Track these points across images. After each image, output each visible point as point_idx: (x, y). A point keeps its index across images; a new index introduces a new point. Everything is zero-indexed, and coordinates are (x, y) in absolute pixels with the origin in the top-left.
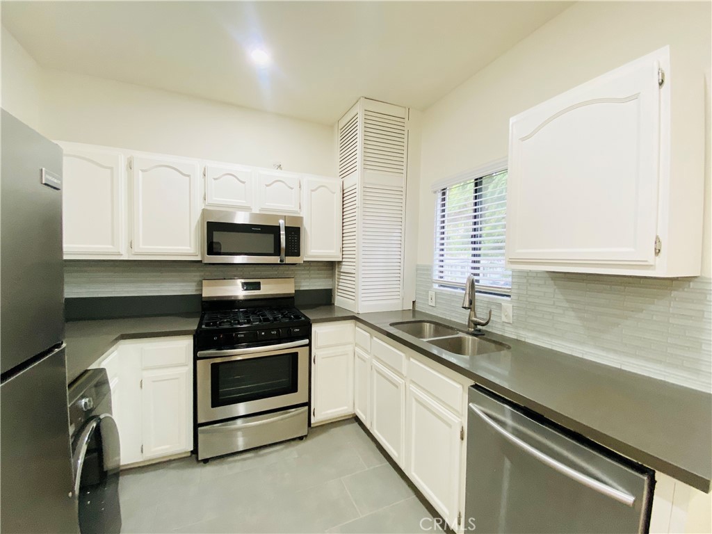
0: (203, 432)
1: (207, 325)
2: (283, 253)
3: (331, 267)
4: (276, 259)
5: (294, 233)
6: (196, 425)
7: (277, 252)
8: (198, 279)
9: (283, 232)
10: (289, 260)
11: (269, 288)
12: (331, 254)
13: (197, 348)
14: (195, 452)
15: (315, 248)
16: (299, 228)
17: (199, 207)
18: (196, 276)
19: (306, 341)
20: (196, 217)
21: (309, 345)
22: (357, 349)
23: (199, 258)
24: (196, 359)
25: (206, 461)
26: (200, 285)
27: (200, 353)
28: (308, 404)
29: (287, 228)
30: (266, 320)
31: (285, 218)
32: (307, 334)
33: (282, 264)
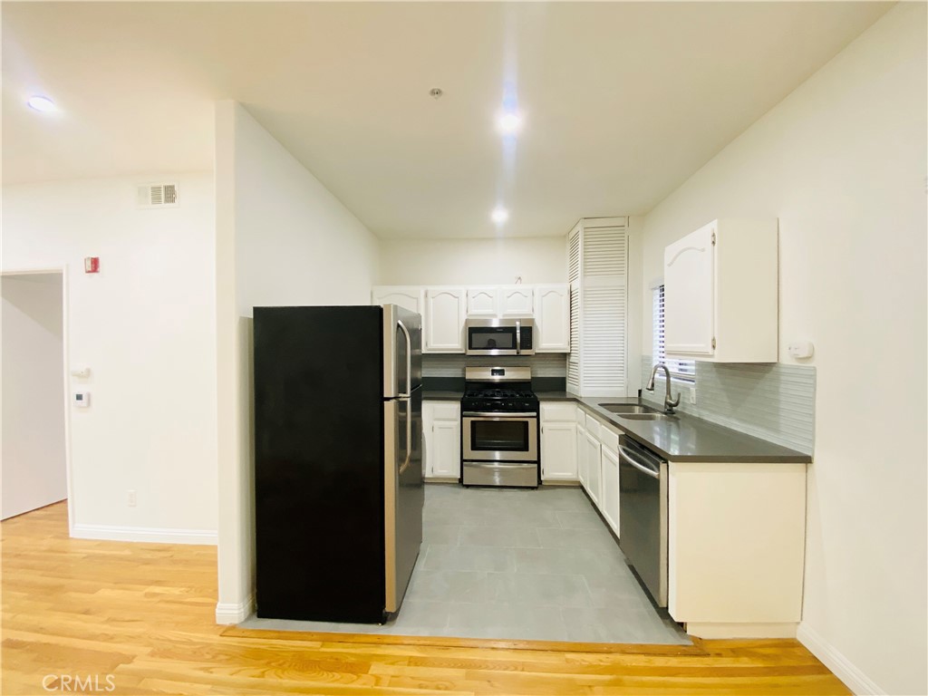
0: (466, 466)
1: (469, 395)
2: (518, 346)
3: (563, 358)
4: (513, 352)
5: (528, 332)
6: (462, 461)
7: (514, 347)
8: (464, 366)
9: (518, 331)
10: (524, 352)
11: (511, 375)
12: (561, 346)
13: (463, 409)
14: (461, 480)
15: (546, 341)
16: (531, 328)
17: (464, 318)
18: (462, 364)
19: (535, 414)
20: (462, 324)
21: (538, 417)
22: (579, 426)
23: (463, 352)
24: (462, 416)
25: (468, 486)
26: (464, 371)
27: (464, 413)
28: (538, 462)
29: (521, 328)
30: (506, 396)
31: (520, 320)
32: (535, 408)
33: (518, 355)
